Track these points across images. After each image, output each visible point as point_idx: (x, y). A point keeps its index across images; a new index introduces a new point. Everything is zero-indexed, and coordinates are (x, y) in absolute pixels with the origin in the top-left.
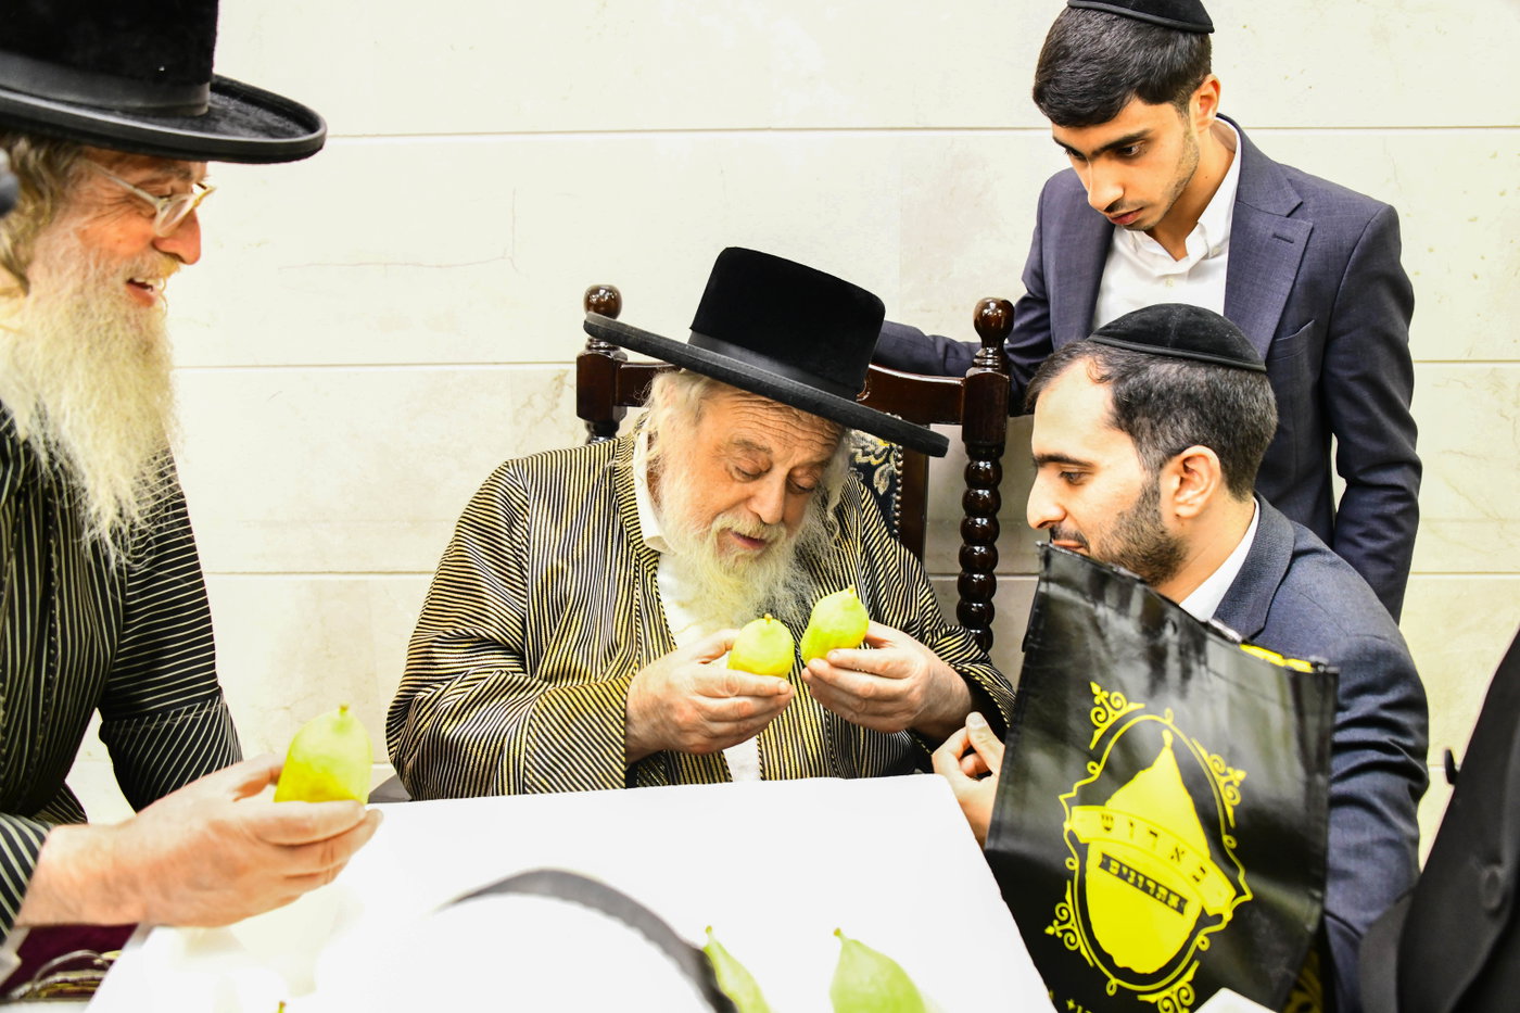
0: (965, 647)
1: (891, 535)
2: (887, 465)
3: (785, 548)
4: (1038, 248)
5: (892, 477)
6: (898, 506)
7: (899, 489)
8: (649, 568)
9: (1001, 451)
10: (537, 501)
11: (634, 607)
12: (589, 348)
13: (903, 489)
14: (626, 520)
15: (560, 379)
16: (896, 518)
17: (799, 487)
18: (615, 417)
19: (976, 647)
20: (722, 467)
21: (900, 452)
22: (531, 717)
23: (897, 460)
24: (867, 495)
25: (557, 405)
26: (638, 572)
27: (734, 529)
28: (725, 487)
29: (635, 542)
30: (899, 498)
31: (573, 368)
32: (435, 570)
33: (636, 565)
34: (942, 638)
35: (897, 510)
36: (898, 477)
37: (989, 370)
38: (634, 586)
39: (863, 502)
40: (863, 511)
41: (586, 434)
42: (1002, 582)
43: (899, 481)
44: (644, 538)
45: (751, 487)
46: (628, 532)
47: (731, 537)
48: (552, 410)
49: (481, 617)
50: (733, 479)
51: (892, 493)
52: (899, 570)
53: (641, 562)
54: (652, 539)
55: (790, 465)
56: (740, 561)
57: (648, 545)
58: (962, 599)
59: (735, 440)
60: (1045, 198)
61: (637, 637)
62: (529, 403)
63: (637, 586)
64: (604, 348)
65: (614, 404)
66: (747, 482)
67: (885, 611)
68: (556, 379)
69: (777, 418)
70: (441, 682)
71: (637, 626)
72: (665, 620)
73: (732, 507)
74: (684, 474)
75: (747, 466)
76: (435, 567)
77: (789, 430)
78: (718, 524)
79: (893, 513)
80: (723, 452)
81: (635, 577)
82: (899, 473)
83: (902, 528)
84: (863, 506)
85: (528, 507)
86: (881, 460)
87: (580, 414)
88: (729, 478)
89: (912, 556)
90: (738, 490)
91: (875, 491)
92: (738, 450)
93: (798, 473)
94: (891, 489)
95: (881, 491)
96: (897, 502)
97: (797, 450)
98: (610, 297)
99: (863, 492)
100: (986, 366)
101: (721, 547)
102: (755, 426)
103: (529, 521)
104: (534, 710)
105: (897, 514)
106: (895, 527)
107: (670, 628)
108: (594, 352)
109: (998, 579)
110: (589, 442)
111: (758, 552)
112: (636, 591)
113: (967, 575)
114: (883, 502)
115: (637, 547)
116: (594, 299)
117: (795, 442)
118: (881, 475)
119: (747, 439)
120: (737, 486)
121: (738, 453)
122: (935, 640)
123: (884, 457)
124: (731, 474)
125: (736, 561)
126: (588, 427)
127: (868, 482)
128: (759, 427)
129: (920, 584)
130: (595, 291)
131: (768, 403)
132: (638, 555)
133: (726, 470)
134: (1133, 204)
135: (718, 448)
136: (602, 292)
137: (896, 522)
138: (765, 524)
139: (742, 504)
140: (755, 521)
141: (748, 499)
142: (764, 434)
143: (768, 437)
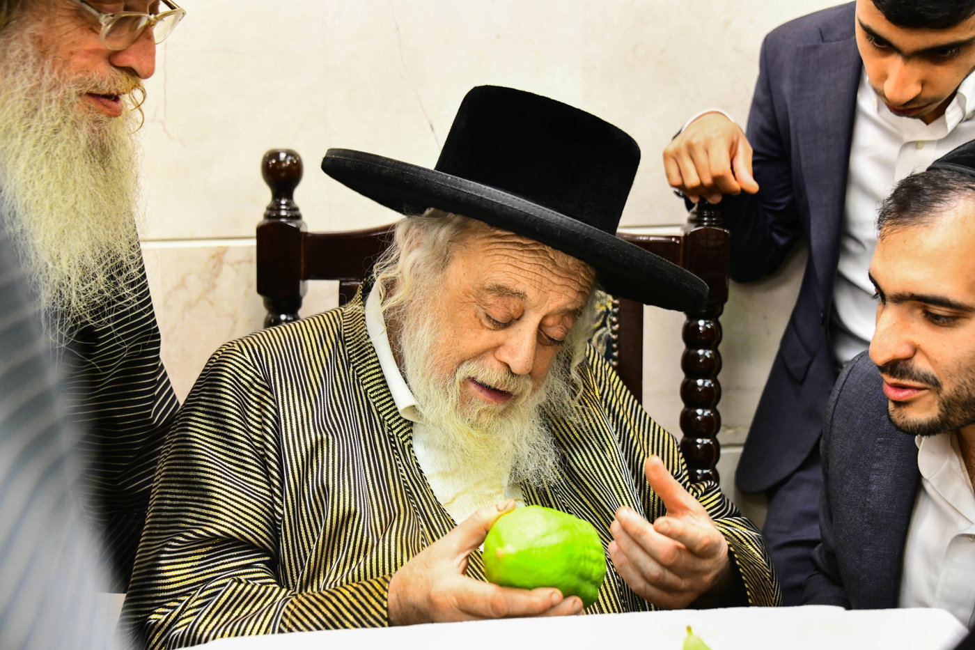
2: (604, 329)
3: (530, 402)
5: (609, 342)
7: (615, 354)
13: (619, 354)
17: (549, 338)
20: (472, 312)
21: (614, 315)
23: (613, 324)
25: (214, 286)
28: (473, 335)
29: (384, 414)
36: (614, 341)
43: (615, 346)
45: (500, 335)
46: (374, 404)
48: (208, 291)
50: (482, 325)
53: (395, 433)
54: (406, 410)
55: (543, 313)
56: (483, 415)
59: (487, 286)
66: (497, 330)
68: (214, 257)
69: (533, 261)
73: (479, 355)
74: (428, 322)
75: (499, 315)
77: (545, 274)
82: (614, 337)
86: (598, 324)
88: (478, 324)
90: (487, 337)
92: (490, 296)
93: (550, 321)
97: (552, 296)
98: (291, 161)
100: (704, 221)
102: (509, 269)
111: (502, 407)
115: (386, 418)
117: (551, 286)
118: (599, 339)
119: (500, 283)
120: (486, 333)
121: (490, 299)
123: (601, 321)
124: (480, 321)
125: (479, 414)
128: (516, 271)
130: (274, 154)
132: (390, 426)
133: (476, 317)
135: (467, 293)
138: (513, 374)
139: (490, 353)
140: (503, 370)
141: (495, 348)
142: (518, 278)
143: (523, 280)
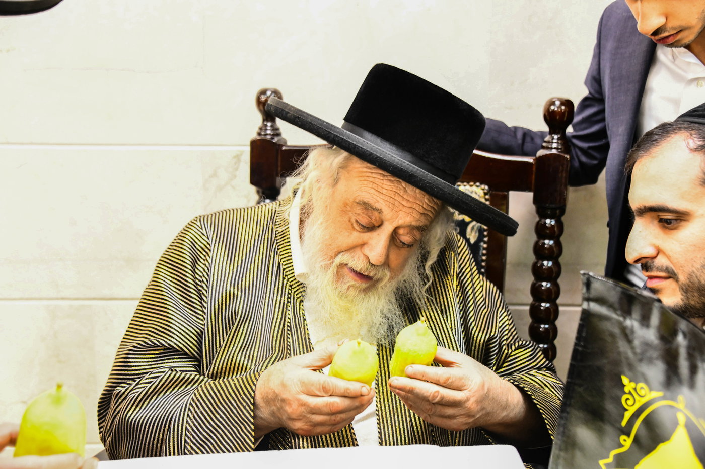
0: (533, 357)
1: (480, 273)
4: (597, 60)
5: (481, 231)
6: (485, 252)
7: (486, 239)
8: (298, 296)
9: (563, 212)
10: (217, 245)
11: (286, 324)
12: (259, 134)
13: (488, 240)
14: (283, 260)
15: (238, 157)
16: (483, 261)
17: (402, 242)
18: (278, 185)
19: (543, 356)
20: (346, 219)
22: (191, 403)
24: (462, 243)
26: (290, 298)
27: (349, 266)
28: (347, 234)
29: (289, 277)
30: (485, 246)
31: (248, 149)
32: (141, 296)
33: (289, 293)
34: (515, 350)
35: (484, 255)
37: (554, 151)
38: (286, 308)
39: (459, 248)
40: (459, 254)
41: (256, 197)
42: (564, 311)
43: (485, 234)
44: (296, 274)
45: (366, 236)
46: (284, 270)
47: (346, 271)
49: (166, 330)
50: (354, 228)
51: (481, 242)
52: (485, 299)
53: (293, 291)
54: (300, 275)
55: (396, 225)
57: (298, 279)
58: (533, 322)
59: (357, 201)
60: (604, 22)
61: (288, 345)
62: (215, 175)
63: (289, 308)
64: (270, 134)
65: (277, 175)
66: (364, 232)
67: (473, 328)
68: (235, 157)
70: (133, 380)
71: (287, 337)
72: (308, 335)
73: (351, 249)
75: (364, 221)
76: (139, 293)
77: (398, 198)
78: (339, 260)
79: (481, 257)
80: (349, 208)
81: (288, 302)
83: (488, 268)
84: (459, 251)
85: (210, 251)
87: (253, 181)
88: (350, 226)
89: (495, 288)
90: (356, 237)
91: (468, 241)
92: (359, 208)
93: (401, 231)
94: (480, 239)
95: (472, 241)
96: (484, 249)
97: (402, 214)
99: (459, 241)
100: (552, 148)
101: (339, 276)
102: (373, 191)
103: (210, 261)
104: (193, 399)
105: (484, 258)
106: (483, 267)
107: (311, 341)
108: (263, 137)
109: (561, 308)
110: (259, 203)
111: (366, 286)
112: (288, 312)
113: (537, 304)
114: (474, 249)
115: (290, 280)
116: (263, 98)
117: (401, 207)
118: (473, 228)
119: (366, 201)
120: (355, 234)
121: (358, 210)
122: (510, 351)
124: (352, 225)
126: (258, 192)
127: (463, 233)
128: (377, 193)
129: (500, 309)
130: (264, 93)
131: (384, 176)
132: (291, 286)
133: (350, 221)
134: (673, 28)
135: (346, 205)
136: (269, 93)
137: (483, 264)
138: (373, 265)
139: (358, 249)
140: (365, 261)
141: (363, 245)
142: (378, 199)
143: (382, 201)
